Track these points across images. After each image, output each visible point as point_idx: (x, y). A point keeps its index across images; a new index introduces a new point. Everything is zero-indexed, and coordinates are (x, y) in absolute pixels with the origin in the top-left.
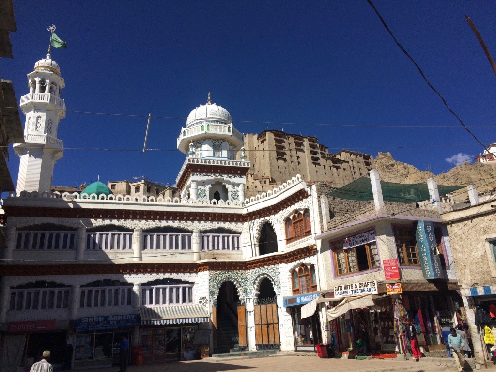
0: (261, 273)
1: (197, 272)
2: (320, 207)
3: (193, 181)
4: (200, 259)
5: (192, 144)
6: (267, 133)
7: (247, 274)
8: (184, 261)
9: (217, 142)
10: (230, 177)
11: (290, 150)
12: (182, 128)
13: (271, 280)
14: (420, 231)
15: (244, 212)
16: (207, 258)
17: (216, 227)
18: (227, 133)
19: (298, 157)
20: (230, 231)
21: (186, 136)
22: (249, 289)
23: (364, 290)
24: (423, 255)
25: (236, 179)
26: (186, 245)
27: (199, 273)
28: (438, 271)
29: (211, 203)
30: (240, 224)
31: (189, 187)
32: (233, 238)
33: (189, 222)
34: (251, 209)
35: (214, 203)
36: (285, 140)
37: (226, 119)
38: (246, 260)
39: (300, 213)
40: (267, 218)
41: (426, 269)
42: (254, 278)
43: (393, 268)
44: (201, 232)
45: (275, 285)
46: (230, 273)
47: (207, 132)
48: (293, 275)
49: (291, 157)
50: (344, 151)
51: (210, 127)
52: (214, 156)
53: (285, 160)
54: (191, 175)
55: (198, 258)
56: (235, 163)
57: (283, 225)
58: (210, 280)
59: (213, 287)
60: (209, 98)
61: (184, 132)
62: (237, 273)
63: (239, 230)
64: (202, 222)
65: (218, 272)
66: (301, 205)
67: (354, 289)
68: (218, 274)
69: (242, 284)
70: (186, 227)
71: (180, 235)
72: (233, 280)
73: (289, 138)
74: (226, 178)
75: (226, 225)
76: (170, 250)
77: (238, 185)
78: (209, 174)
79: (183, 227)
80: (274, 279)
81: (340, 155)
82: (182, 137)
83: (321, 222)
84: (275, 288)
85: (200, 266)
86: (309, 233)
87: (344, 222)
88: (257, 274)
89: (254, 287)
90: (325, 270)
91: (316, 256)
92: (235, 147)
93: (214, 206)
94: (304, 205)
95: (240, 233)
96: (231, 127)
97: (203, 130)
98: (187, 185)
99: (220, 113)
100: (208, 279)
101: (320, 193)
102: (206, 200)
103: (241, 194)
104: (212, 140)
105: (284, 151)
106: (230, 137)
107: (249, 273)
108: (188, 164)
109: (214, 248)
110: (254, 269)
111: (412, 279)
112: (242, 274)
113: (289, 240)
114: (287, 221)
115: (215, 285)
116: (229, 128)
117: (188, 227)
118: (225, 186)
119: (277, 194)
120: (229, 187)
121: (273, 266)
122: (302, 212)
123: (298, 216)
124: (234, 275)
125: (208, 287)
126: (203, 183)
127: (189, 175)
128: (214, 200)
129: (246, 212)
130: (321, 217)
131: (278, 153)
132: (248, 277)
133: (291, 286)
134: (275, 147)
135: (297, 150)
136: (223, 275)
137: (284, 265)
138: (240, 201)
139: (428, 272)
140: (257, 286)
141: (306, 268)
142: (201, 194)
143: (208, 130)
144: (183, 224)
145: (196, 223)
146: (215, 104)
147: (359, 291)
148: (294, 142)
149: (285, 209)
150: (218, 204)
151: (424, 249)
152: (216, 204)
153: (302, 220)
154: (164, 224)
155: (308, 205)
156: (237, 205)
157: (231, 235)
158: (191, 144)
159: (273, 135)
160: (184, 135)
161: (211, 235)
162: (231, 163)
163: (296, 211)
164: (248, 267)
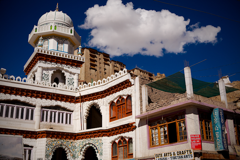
0: (87, 143)
1: (36, 138)
2: (141, 94)
3: (39, 67)
4: (39, 129)
5: (42, 38)
6: (85, 49)
7: (75, 143)
8: (26, 129)
9: (61, 39)
10: (69, 68)
11: (100, 63)
12: (35, 26)
13: (95, 148)
14: (215, 116)
15: (77, 95)
16: (46, 128)
17: (54, 105)
18: (69, 33)
19: (105, 69)
20: (64, 109)
21: (37, 32)
22: (76, 155)
23: (182, 157)
24: (216, 133)
25: (73, 70)
26: (30, 116)
27: (38, 139)
28: (225, 145)
29: (52, 86)
30: (73, 104)
31: (36, 71)
32: (67, 115)
33: (34, 99)
34: (83, 94)
35: (54, 86)
36: (97, 56)
37: (69, 24)
38: (76, 132)
39: (123, 98)
40: (96, 101)
41: (217, 143)
42: (82, 146)
43: (197, 141)
44: (42, 107)
45: (98, 152)
46: (62, 141)
47: (55, 30)
48: (112, 145)
49: (100, 68)
50: (137, 69)
51: (57, 27)
52: (57, 50)
53: (96, 70)
54: (39, 62)
55: (38, 127)
56: (73, 57)
57: (108, 106)
58: (47, 145)
59: (48, 151)
60: (57, 7)
61: (36, 29)
62: (68, 141)
63: (72, 109)
64: (44, 100)
65: (53, 139)
66: (125, 92)
67: (173, 156)
68: (53, 141)
69: (71, 151)
70: (30, 102)
71: (25, 108)
72: (64, 147)
73: (100, 54)
74: (65, 67)
75: (62, 104)
76: (16, 119)
77: (74, 74)
78: (52, 63)
79: (28, 101)
80: (98, 148)
81: (133, 71)
82: (33, 32)
83: (141, 105)
84: (98, 155)
85: (39, 133)
86: (130, 113)
87: (160, 106)
88: (84, 144)
89: (81, 154)
90: (141, 142)
91: (134, 131)
92: (74, 46)
93: (54, 88)
94: (128, 92)
95: (72, 111)
96: (73, 29)
97: (51, 29)
98: (34, 70)
99: (66, 19)
100: (45, 145)
101: (141, 83)
102: (48, 82)
103: (76, 81)
104: (57, 38)
105: (95, 63)
106: (71, 38)
107: (78, 143)
108: (37, 53)
109: (51, 121)
110: (82, 139)
111: (209, 150)
112: (72, 143)
113: (112, 119)
114: (112, 104)
115: (51, 149)
116: (71, 30)
117: (32, 103)
118: (64, 74)
119: (106, 83)
120: (67, 75)
121: (98, 138)
122: (125, 97)
123: (122, 100)
124: (66, 143)
125: (44, 151)
126: (48, 69)
127: (36, 62)
128: (55, 83)
129: (79, 95)
130: (141, 102)
131: (91, 64)
132: (76, 145)
133: (111, 154)
134: (89, 60)
135: (105, 64)
136: (57, 142)
137: (106, 137)
138: (74, 87)
139: (219, 146)
140: (83, 153)
141: (125, 140)
142: (45, 78)
143: (55, 29)
144: (28, 100)
145: (39, 99)
146: (62, 11)
147: (177, 157)
148: (103, 58)
149: (111, 95)
150: (57, 87)
151: (217, 129)
152: (56, 86)
153: (124, 103)
154: (13, 97)
155: (131, 92)
156: (72, 89)
157: (65, 112)
158: (40, 38)
159: (89, 51)
160: (36, 31)
161: (50, 110)
162: (70, 56)
163: (120, 97)
164: (77, 137)
